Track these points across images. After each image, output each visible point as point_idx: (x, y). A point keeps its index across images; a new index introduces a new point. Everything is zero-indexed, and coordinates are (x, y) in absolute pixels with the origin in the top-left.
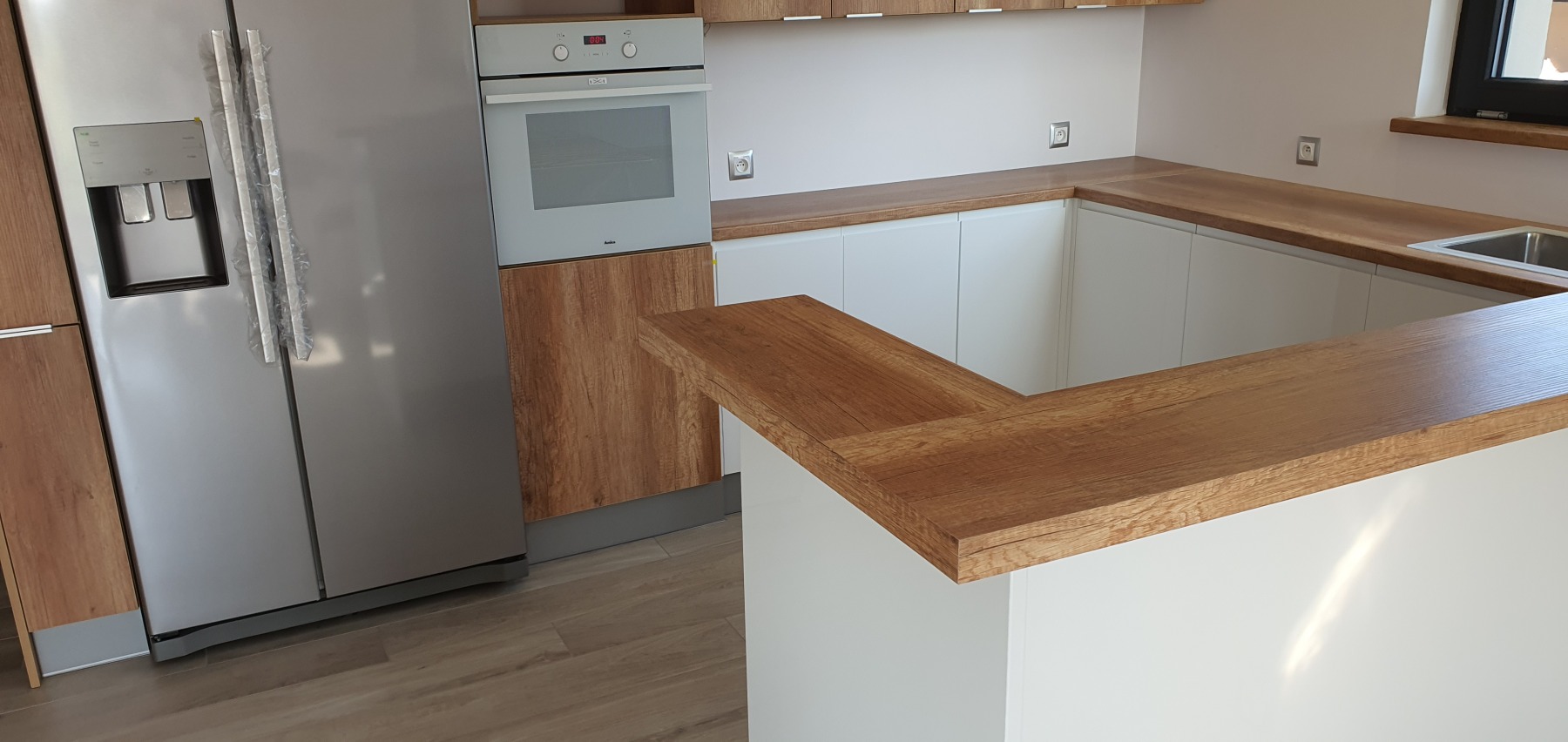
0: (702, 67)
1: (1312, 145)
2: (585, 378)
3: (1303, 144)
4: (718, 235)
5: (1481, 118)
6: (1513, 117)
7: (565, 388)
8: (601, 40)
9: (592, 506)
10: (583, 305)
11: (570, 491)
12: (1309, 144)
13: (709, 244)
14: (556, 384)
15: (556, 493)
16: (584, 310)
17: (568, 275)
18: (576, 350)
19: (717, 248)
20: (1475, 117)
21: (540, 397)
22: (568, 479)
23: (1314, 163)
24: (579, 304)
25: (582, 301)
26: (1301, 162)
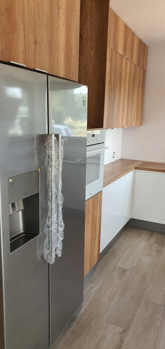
0: (104, 143)
8: (94, 135)
19: (103, 190)
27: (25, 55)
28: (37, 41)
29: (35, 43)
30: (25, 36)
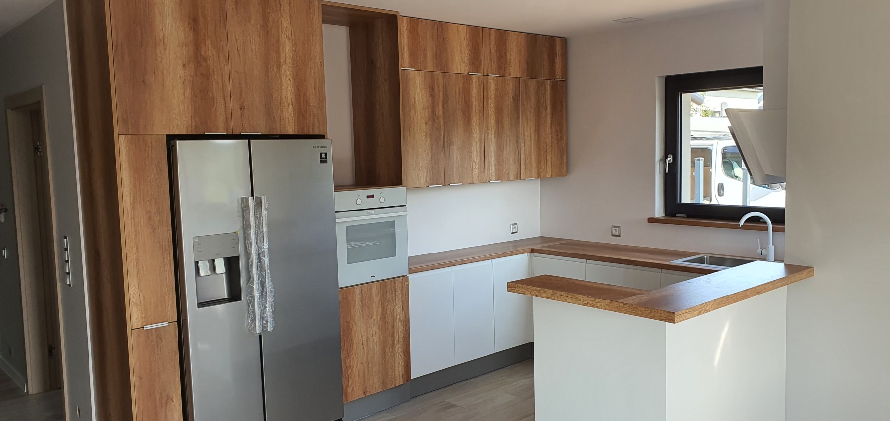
0: (405, 205)
1: (617, 229)
2: (362, 336)
3: (613, 229)
4: (412, 271)
5: (677, 217)
6: (688, 217)
7: (354, 341)
8: (372, 196)
9: (363, 396)
10: (362, 303)
11: (355, 389)
12: (616, 228)
13: (406, 275)
14: (351, 340)
15: (349, 390)
16: (363, 306)
17: (358, 291)
18: (359, 324)
19: (411, 277)
20: (675, 216)
21: (346, 346)
22: (354, 384)
23: (619, 236)
24: (361, 303)
25: (362, 302)
26: (613, 235)
27: (227, 123)
28: (244, 107)
29: (241, 109)
30: (226, 107)
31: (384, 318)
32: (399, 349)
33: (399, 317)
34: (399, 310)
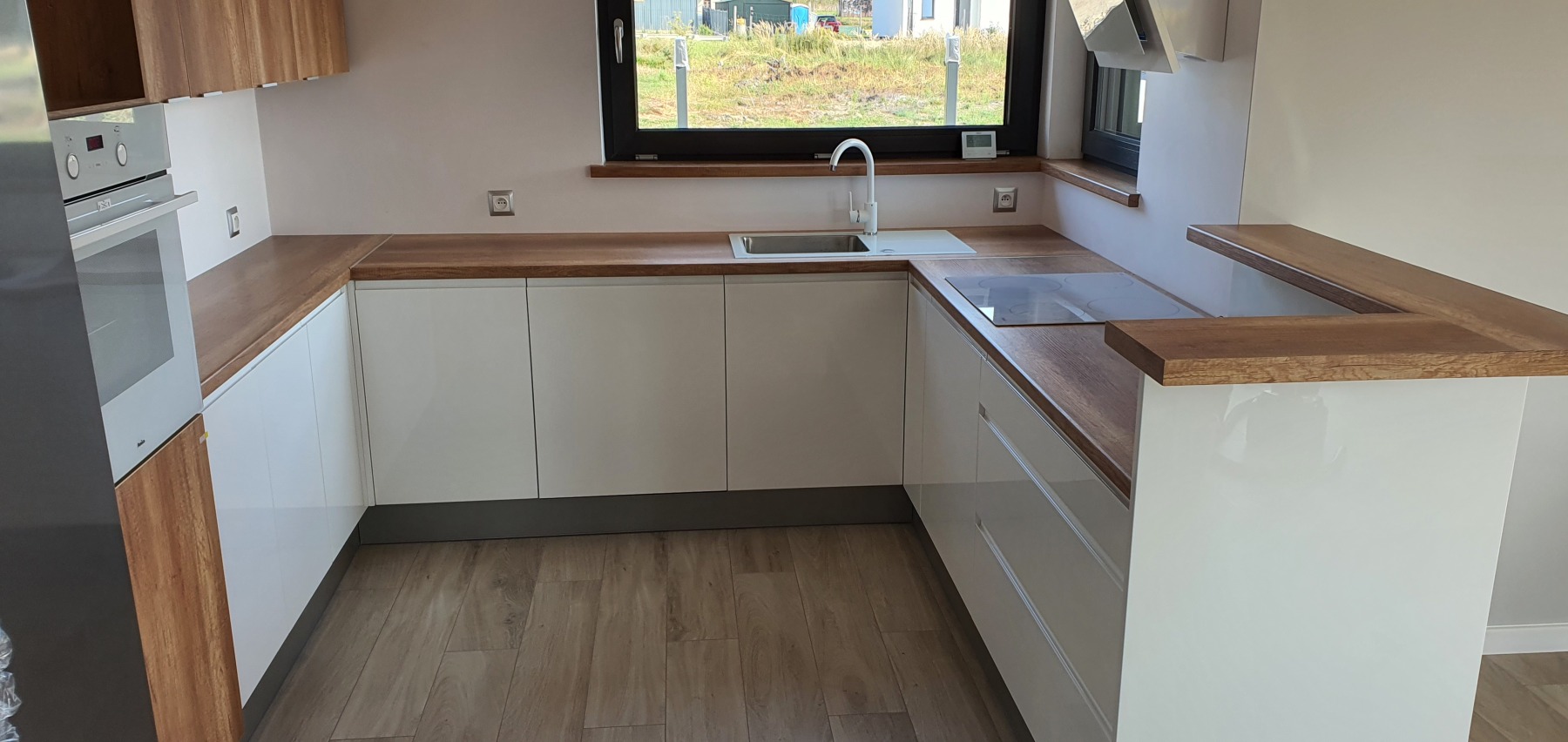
0: (164, 172)
1: (506, 198)
3: (496, 198)
5: (639, 160)
6: (661, 159)
8: (99, 140)
12: (503, 197)
13: (198, 414)
19: (206, 409)
20: (635, 160)
23: (511, 213)
26: (494, 214)
31: (178, 574)
32: (215, 653)
33: (204, 554)
34: (200, 532)
